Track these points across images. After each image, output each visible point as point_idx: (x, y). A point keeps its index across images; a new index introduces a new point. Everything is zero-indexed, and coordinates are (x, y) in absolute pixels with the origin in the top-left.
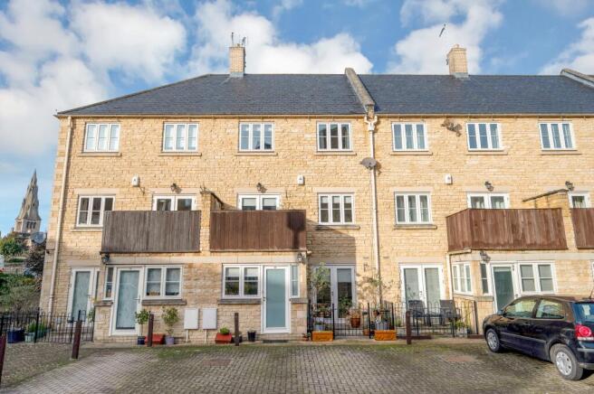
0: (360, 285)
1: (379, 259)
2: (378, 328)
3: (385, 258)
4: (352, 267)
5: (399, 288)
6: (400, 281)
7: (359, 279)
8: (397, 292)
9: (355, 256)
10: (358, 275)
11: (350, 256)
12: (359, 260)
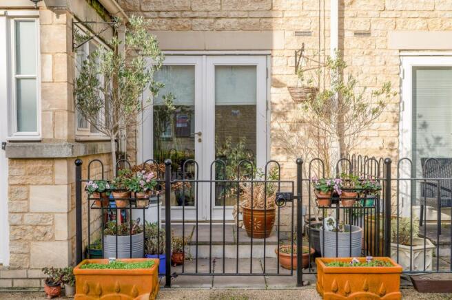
0: (281, 114)
1: (341, 37)
2: (329, 247)
3: (357, 34)
4: (259, 62)
5: (396, 121)
6: (400, 103)
7: (279, 96)
8: (390, 136)
9: (269, 29)
10: (278, 84)
11: (255, 28)
12: (283, 42)
